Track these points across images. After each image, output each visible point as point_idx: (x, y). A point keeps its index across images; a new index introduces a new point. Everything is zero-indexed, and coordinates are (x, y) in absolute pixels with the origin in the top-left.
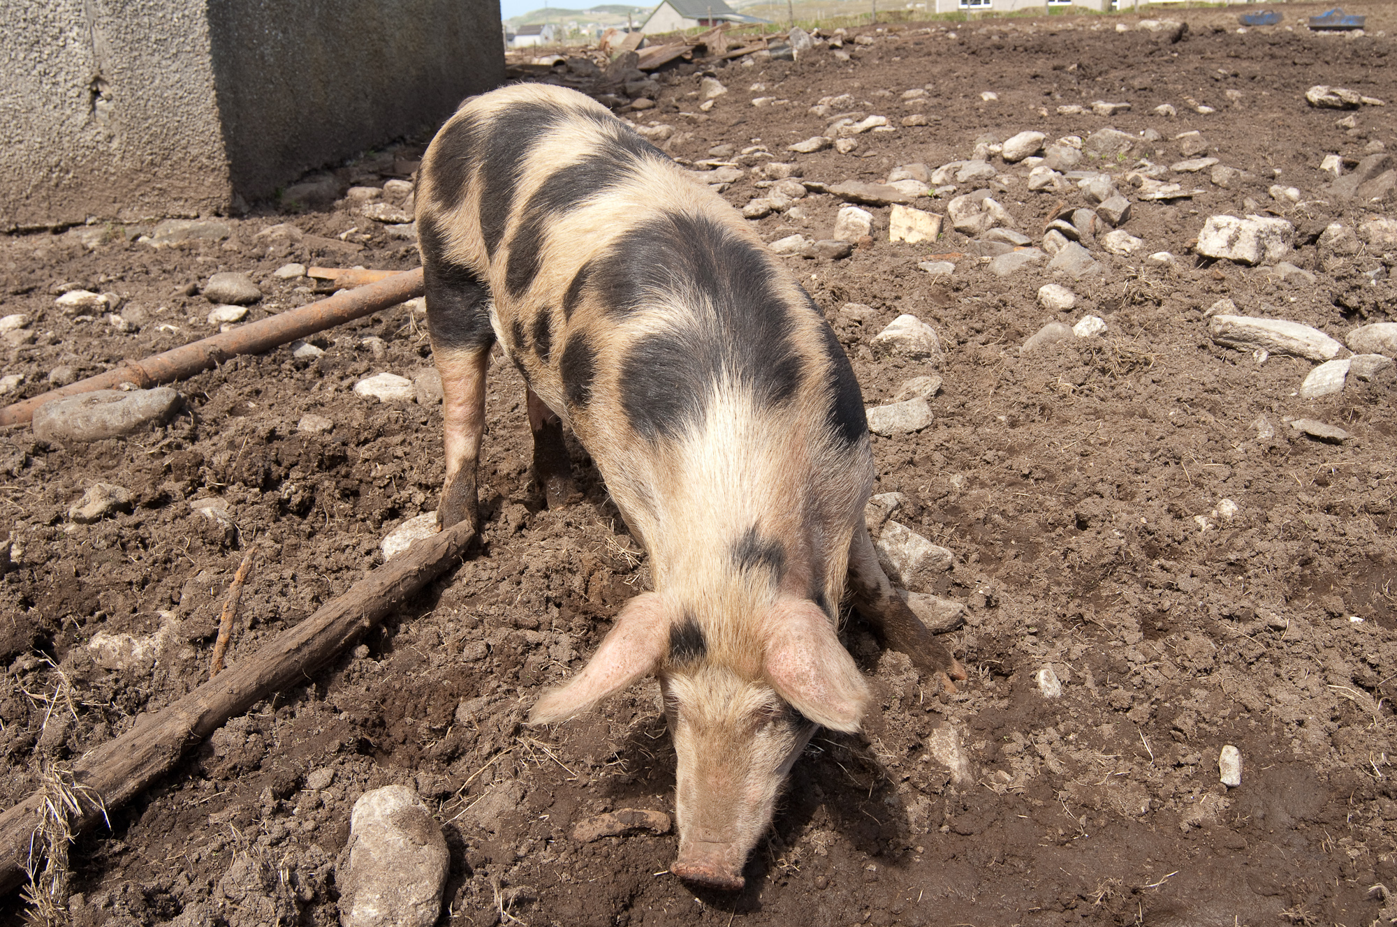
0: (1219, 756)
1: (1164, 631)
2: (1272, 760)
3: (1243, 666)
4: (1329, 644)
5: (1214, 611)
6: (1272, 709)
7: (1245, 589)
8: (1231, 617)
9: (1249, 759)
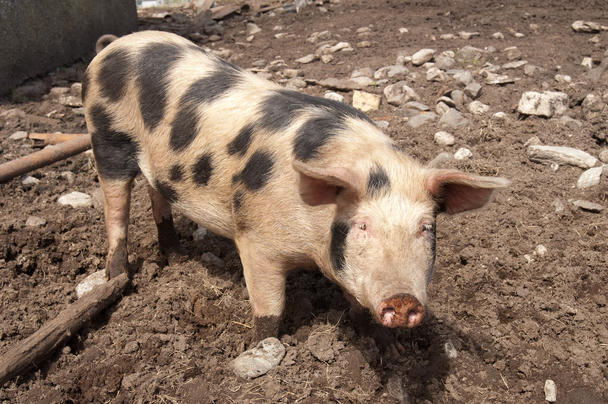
0: (544, 386)
1: (511, 318)
2: (573, 386)
3: (554, 335)
4: (599, 321)
5: (537, 306)
6: (571, 358)
7: (553, 293)
8: (546, 309)
9: (560, 386)
